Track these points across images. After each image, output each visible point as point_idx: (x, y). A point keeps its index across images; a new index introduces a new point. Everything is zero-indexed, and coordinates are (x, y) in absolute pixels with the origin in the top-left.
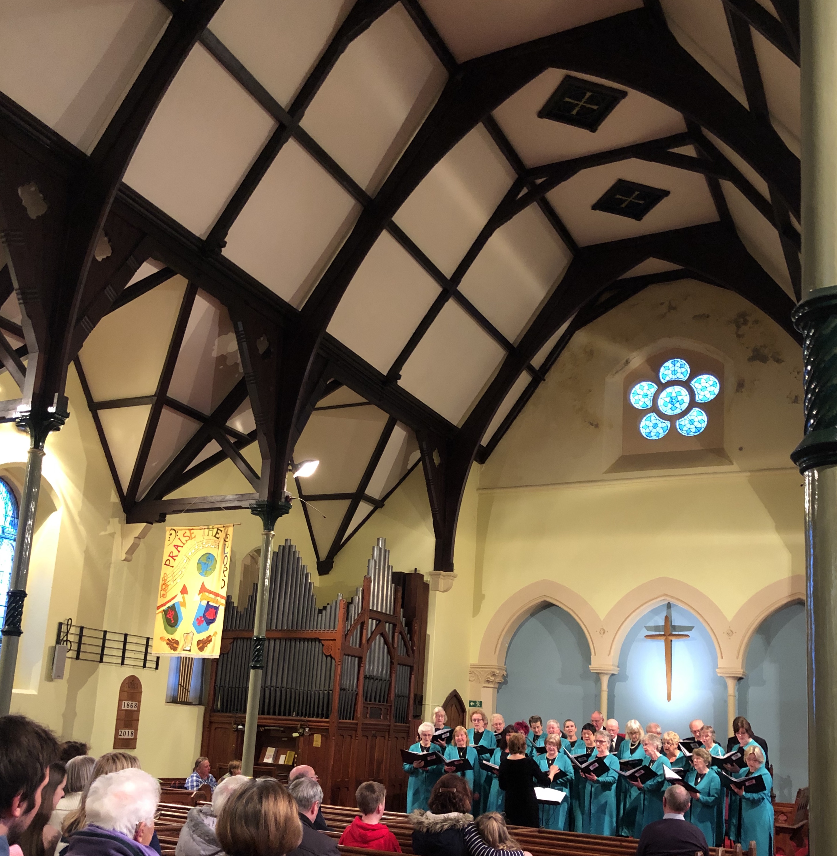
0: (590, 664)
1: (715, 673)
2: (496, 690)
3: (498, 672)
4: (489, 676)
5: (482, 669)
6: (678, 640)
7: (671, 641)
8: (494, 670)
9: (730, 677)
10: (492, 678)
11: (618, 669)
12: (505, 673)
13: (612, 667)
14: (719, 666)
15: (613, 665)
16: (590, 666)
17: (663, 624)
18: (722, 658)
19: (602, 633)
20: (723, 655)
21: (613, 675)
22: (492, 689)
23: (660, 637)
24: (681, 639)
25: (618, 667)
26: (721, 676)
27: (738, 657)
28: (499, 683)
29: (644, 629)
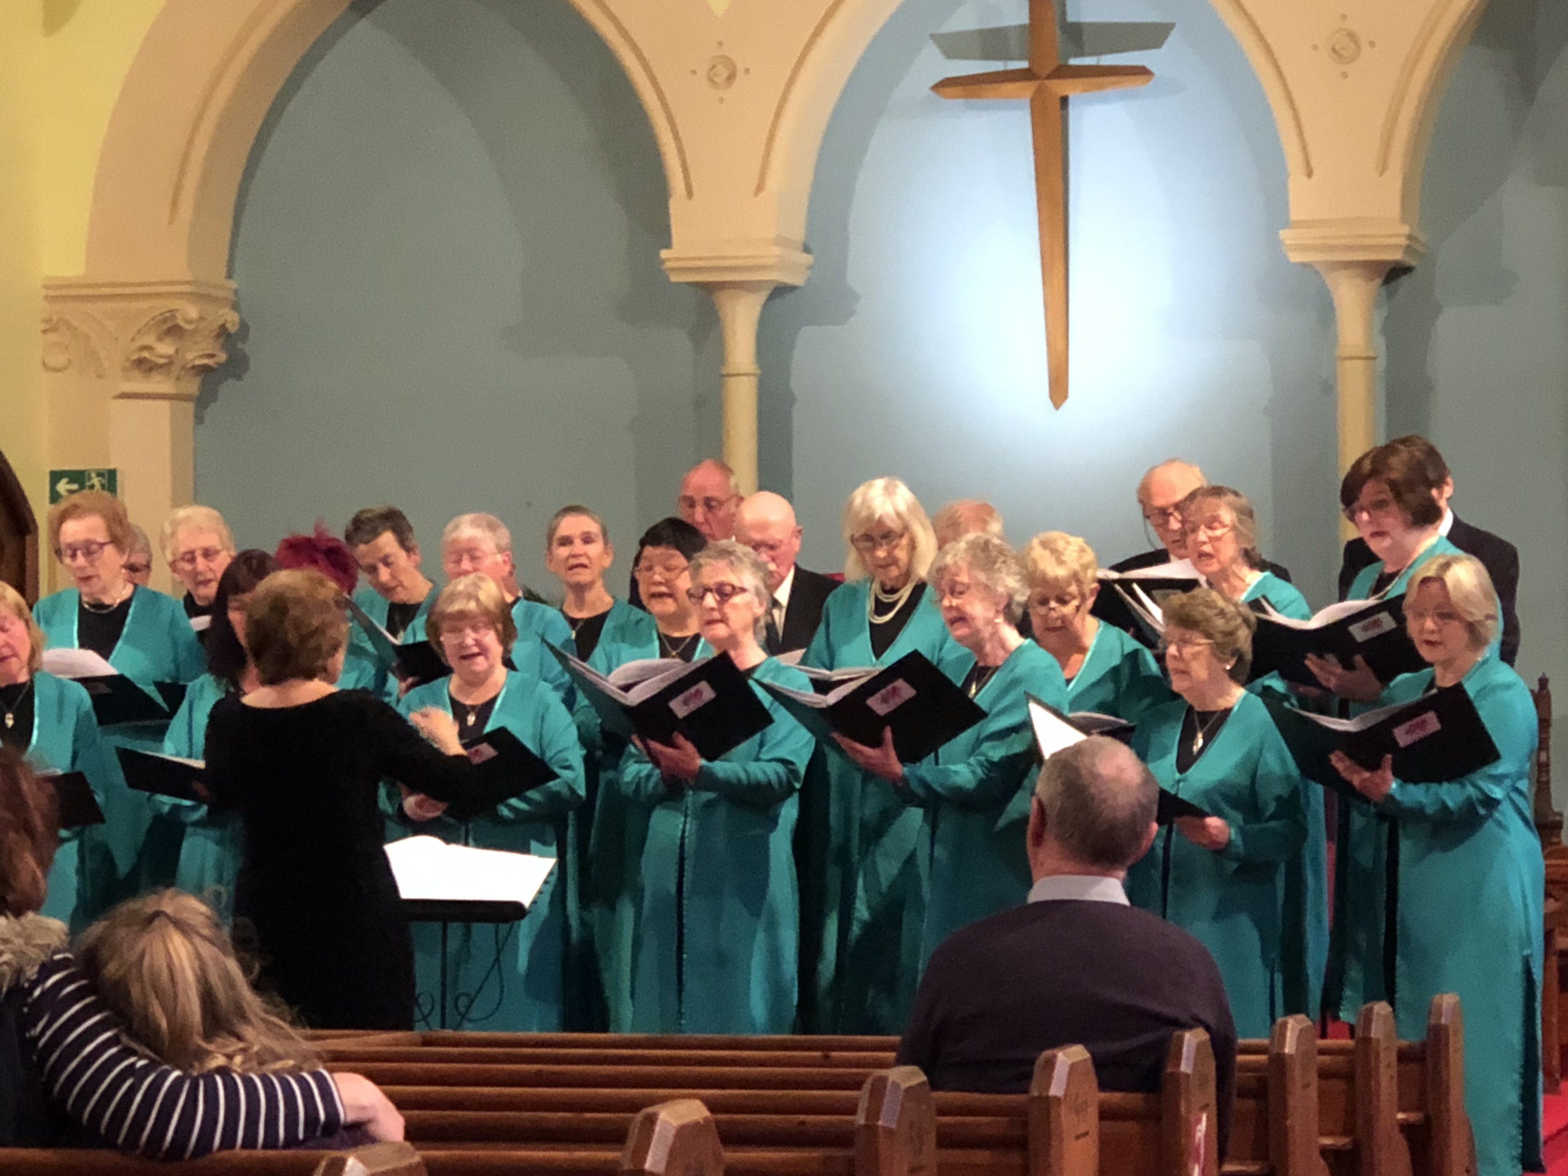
0: (668, 245)
1: (1275, 246)
2: (190, 406)
3: (192, 312)
4: (150, 339)
5: (109, 306)
6: (1097, 94)
7: (1064, 101)
8: (174, 304)
9: (1348, 265)
10: (166, 348)
11: (807, 259)
12: (232, 319)
13: (776, 251)
14: (1294, 215)
15: (779, 241)
16: (664, 254)
17: (1025, 20)
18: (1310, 174)
19: (719, 80)
20: (1313, 163)
21: (780, 291)
22: (165, 404)
23: (1009, 87)
24: (1109, 91)
25: (807, 249)
26: (1305, 265)
27: (1383, 167)
28: (204, 370)
29: (932, 51)
